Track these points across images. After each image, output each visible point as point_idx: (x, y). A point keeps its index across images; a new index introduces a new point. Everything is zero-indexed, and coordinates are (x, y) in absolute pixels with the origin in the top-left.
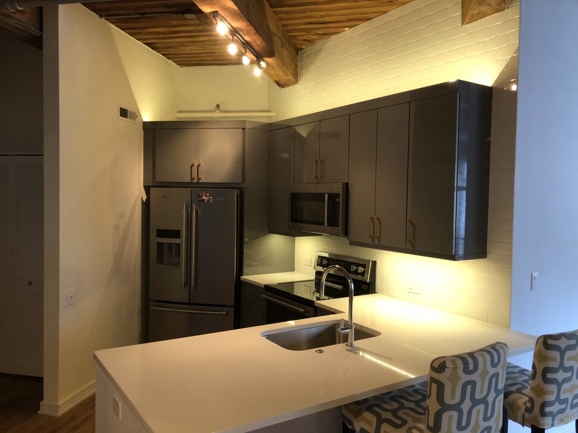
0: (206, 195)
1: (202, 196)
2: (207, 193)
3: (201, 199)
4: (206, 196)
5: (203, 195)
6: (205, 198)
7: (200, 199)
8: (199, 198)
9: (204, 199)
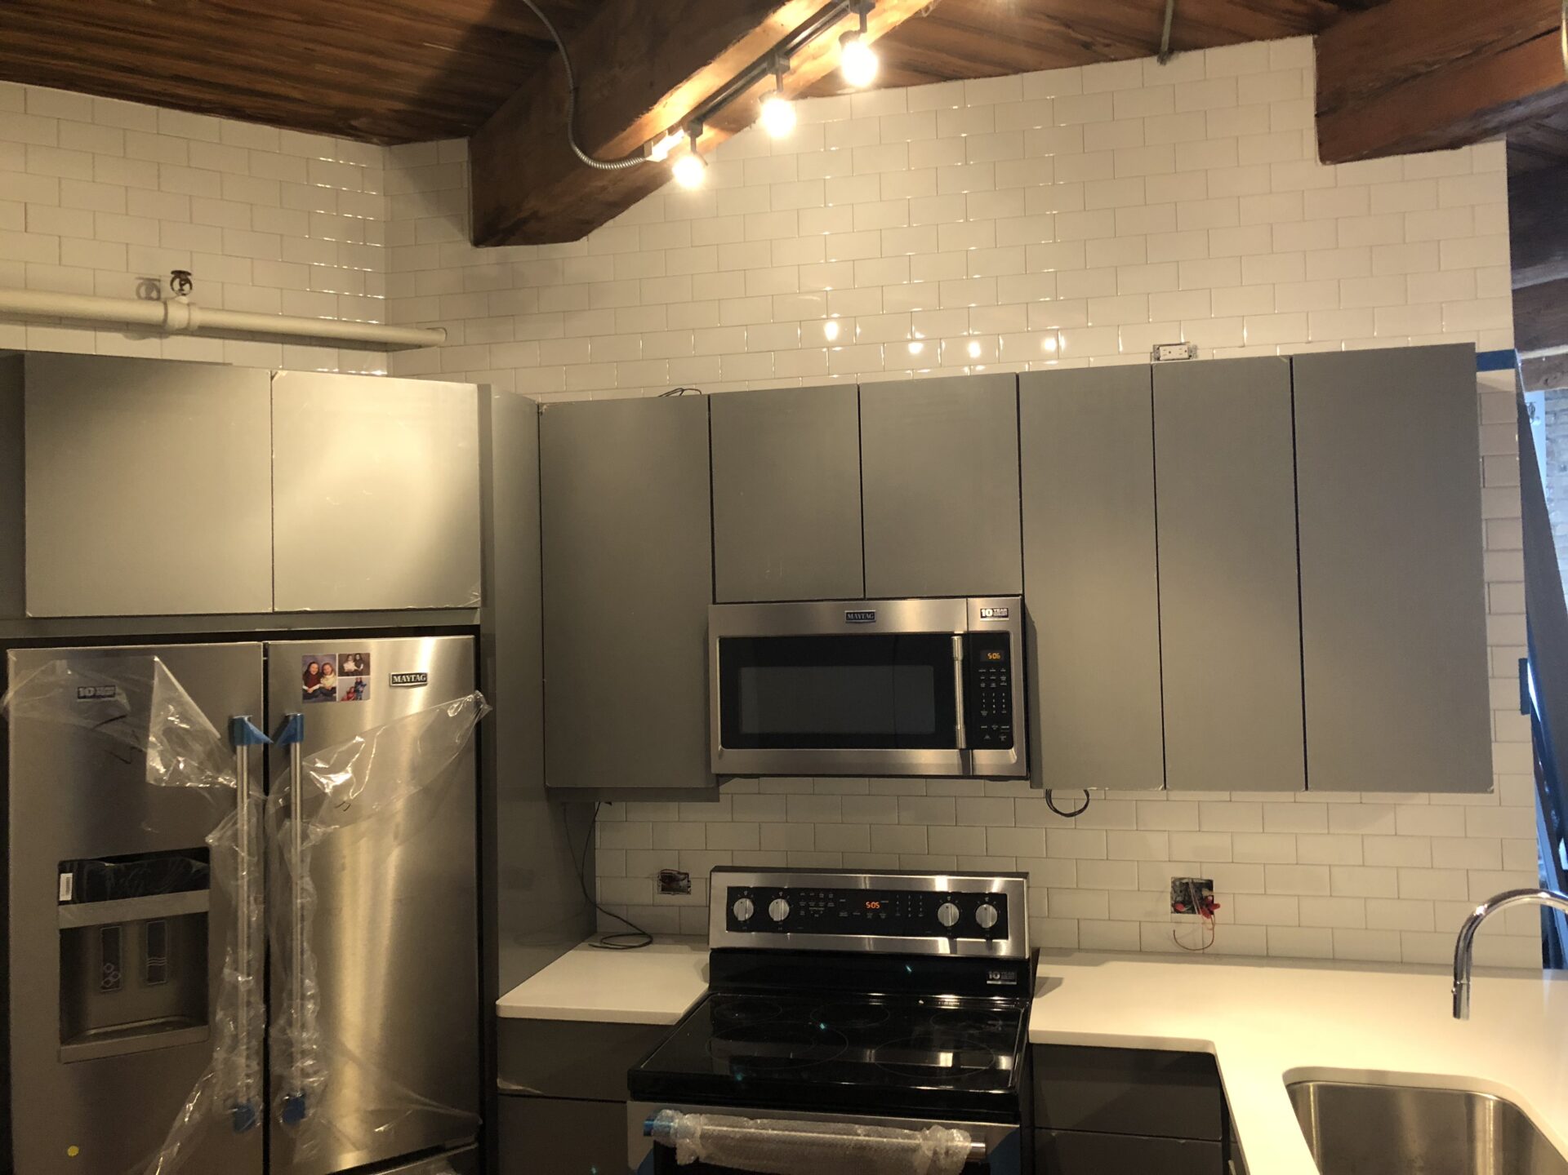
0: (341, 668)
1: (321, 674)
2: (347, 661)
3: (317, 687)
4: (342, 673)
5: (328, 668)
6: (336, 684)
7: (311, 690)
8: (310, 687)
9: (334, 689)
